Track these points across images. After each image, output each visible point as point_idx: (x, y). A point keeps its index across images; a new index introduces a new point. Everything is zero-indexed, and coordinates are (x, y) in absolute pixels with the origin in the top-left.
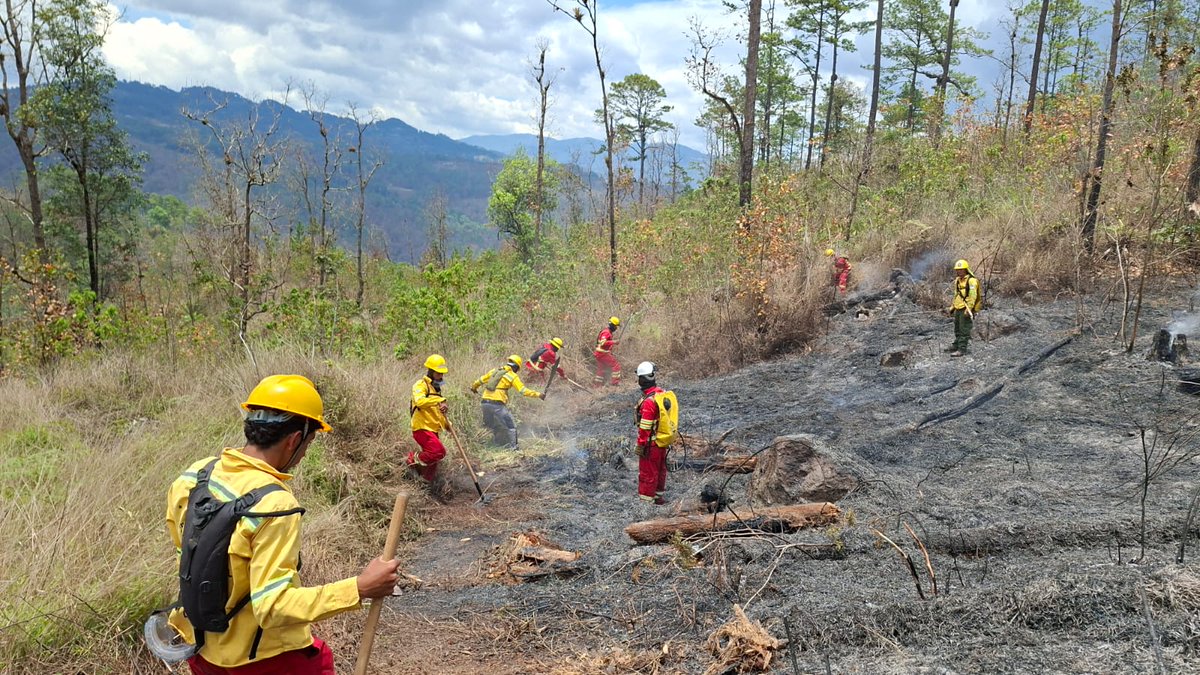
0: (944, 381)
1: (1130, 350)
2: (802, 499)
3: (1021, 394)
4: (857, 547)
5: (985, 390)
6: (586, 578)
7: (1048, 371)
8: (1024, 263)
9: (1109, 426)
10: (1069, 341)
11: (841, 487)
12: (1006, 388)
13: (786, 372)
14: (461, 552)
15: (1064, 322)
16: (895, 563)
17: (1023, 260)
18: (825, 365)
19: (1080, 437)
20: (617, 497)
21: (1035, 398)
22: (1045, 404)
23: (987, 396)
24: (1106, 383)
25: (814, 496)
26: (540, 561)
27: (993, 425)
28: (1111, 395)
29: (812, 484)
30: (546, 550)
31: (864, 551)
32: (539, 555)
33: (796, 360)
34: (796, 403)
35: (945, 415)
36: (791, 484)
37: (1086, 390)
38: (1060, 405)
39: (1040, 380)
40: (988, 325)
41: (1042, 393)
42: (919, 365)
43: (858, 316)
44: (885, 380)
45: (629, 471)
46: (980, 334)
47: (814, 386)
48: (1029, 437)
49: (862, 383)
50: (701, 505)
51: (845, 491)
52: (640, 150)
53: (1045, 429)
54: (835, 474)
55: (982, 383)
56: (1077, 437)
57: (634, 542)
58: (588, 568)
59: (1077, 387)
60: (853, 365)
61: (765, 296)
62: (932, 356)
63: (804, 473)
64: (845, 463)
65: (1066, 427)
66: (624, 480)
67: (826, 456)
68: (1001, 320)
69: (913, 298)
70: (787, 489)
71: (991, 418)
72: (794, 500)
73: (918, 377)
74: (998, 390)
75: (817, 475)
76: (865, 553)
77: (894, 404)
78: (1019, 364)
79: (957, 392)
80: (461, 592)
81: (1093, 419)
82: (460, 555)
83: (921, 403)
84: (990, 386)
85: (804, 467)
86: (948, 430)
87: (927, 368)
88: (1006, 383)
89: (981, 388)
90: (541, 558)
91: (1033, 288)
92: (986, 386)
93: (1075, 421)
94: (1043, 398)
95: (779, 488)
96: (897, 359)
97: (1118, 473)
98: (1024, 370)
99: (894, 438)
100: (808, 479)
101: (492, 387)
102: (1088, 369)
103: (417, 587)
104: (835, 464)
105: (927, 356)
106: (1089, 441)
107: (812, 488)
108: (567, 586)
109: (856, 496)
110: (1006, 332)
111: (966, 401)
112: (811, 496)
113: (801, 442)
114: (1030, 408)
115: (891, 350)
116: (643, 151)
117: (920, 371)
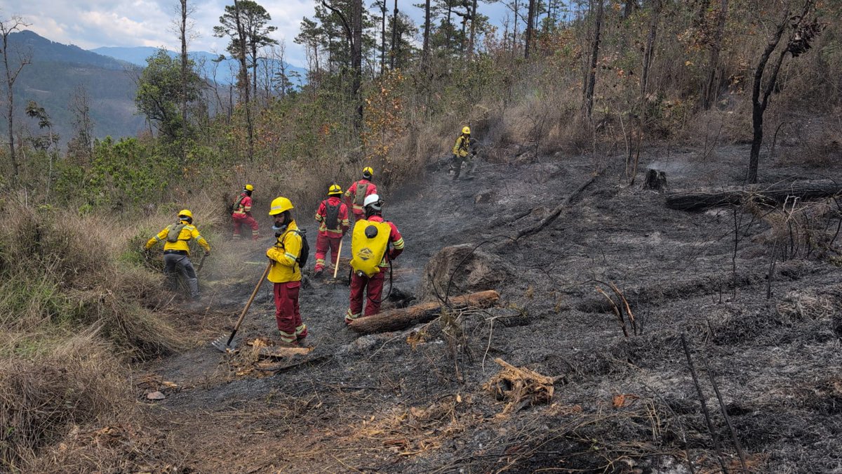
0: (521, 211)
1: (632, 183)
2: (469, 291)
3: (574, 215)
4: (537, 314)
5: (551, 214)
6: (331, 364)
7: (585, 200)
8: (554, 132)
9: (634, 230)
10: (593, 181)
11: (495, 279)
12: (563, 212)
13: (408, 212)
14: (201, 360)
15: (587, 170)
16: (569, 322)
17: (553, 131)
18: (435, 207)
19: (619, 239)
20: (313, 308)
21: (582, 217)
22: (589, 220)
23: (553, 218)
24: (624, 205)
25: (477, 287)
26: (280, 358)
27: (562, 236)
28: (627, 212)
29: (475, 279)
30: (283, 348)
31: (542, 317)
32: (278, 353)
33: (413, 204)
34: (423, 233)
35: (531, 231)
36: (460, 280)
37: (612, 210)
38: (599, 220)
39: (583, 206)
40: (541, 173)
41: (586, 214)
42: (500, 202)
43: (449, 172)
44: (481, 213)
45: (313, 289)
46: (536, 179)
47: (432, 221)
48: (588, 242)
49: (464, 216)
50: (392, 304)
51: (498, 282)
52: (252, 60)
53: (596, 236)
54: (491, 270)
55: (548, 210)
56: (617, 239)
57: (355, 334)
58: (331, 356)
59: (606, 208)
60: (456, 204)
61: (388, 158)
62: (509, 195)
63: (469, 272)
64: (496, 262)
65: (607, 234)
66: (313, 296)
67: (483, 258)
68: (549, 169)
69: (485, 158)
70: (457, 285)
71: (559, 232)
72: (463, 291)
73: (503, 208)
74: (558, 214)
75: (479, 271)
76: (543, 318)
77: (493, 228)
78: (567, 197)
79: (532, 217)
80: (219, 389)
81: (622, 227)
82: (201, 362)
83: (510, 225)
84: (554, 211)
85: (468, 267)
86: (535, 241)
87: (507, 203)
88: (562, 209)
89: (547, 214)
90: (280, 355)
91: (560, 149)
92: (550, 211)
93: (611, 229)
94: (588, 217)
95: (451, 284)
96: (486, 198)
97: (657, 257)
98: (571, 200)
99: (503, 248)
100: (472, 275)
101: (174, 239)
102: (611, 197)
103: (177, 391)
104: (490, 263)
105: (505, 195)
106: (625, 241)
107: (475, 283)
108: (317, 372)
109: (506, 285)
110: (553, 177)
111: (541, 222)
112: (475, 287)
113: (465, 249)
114: (581, 225)
115: (481, 192)
116: (255, 61)
117: (502, 206)
